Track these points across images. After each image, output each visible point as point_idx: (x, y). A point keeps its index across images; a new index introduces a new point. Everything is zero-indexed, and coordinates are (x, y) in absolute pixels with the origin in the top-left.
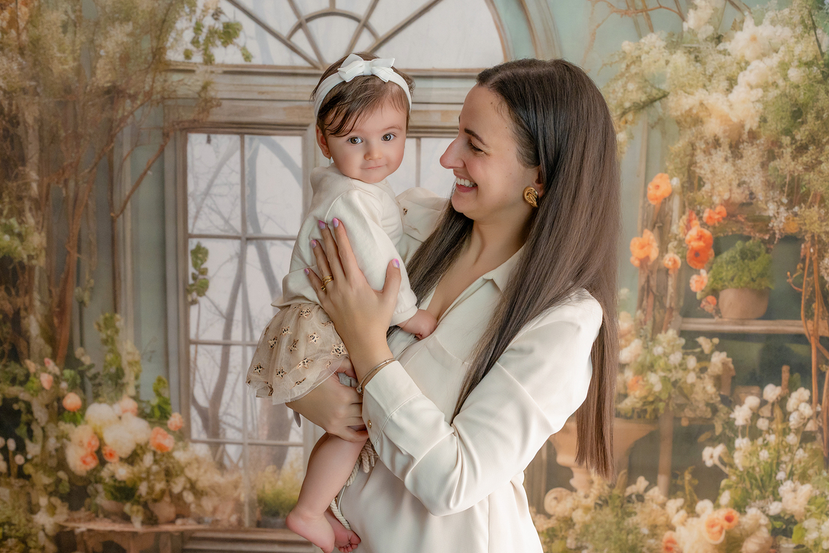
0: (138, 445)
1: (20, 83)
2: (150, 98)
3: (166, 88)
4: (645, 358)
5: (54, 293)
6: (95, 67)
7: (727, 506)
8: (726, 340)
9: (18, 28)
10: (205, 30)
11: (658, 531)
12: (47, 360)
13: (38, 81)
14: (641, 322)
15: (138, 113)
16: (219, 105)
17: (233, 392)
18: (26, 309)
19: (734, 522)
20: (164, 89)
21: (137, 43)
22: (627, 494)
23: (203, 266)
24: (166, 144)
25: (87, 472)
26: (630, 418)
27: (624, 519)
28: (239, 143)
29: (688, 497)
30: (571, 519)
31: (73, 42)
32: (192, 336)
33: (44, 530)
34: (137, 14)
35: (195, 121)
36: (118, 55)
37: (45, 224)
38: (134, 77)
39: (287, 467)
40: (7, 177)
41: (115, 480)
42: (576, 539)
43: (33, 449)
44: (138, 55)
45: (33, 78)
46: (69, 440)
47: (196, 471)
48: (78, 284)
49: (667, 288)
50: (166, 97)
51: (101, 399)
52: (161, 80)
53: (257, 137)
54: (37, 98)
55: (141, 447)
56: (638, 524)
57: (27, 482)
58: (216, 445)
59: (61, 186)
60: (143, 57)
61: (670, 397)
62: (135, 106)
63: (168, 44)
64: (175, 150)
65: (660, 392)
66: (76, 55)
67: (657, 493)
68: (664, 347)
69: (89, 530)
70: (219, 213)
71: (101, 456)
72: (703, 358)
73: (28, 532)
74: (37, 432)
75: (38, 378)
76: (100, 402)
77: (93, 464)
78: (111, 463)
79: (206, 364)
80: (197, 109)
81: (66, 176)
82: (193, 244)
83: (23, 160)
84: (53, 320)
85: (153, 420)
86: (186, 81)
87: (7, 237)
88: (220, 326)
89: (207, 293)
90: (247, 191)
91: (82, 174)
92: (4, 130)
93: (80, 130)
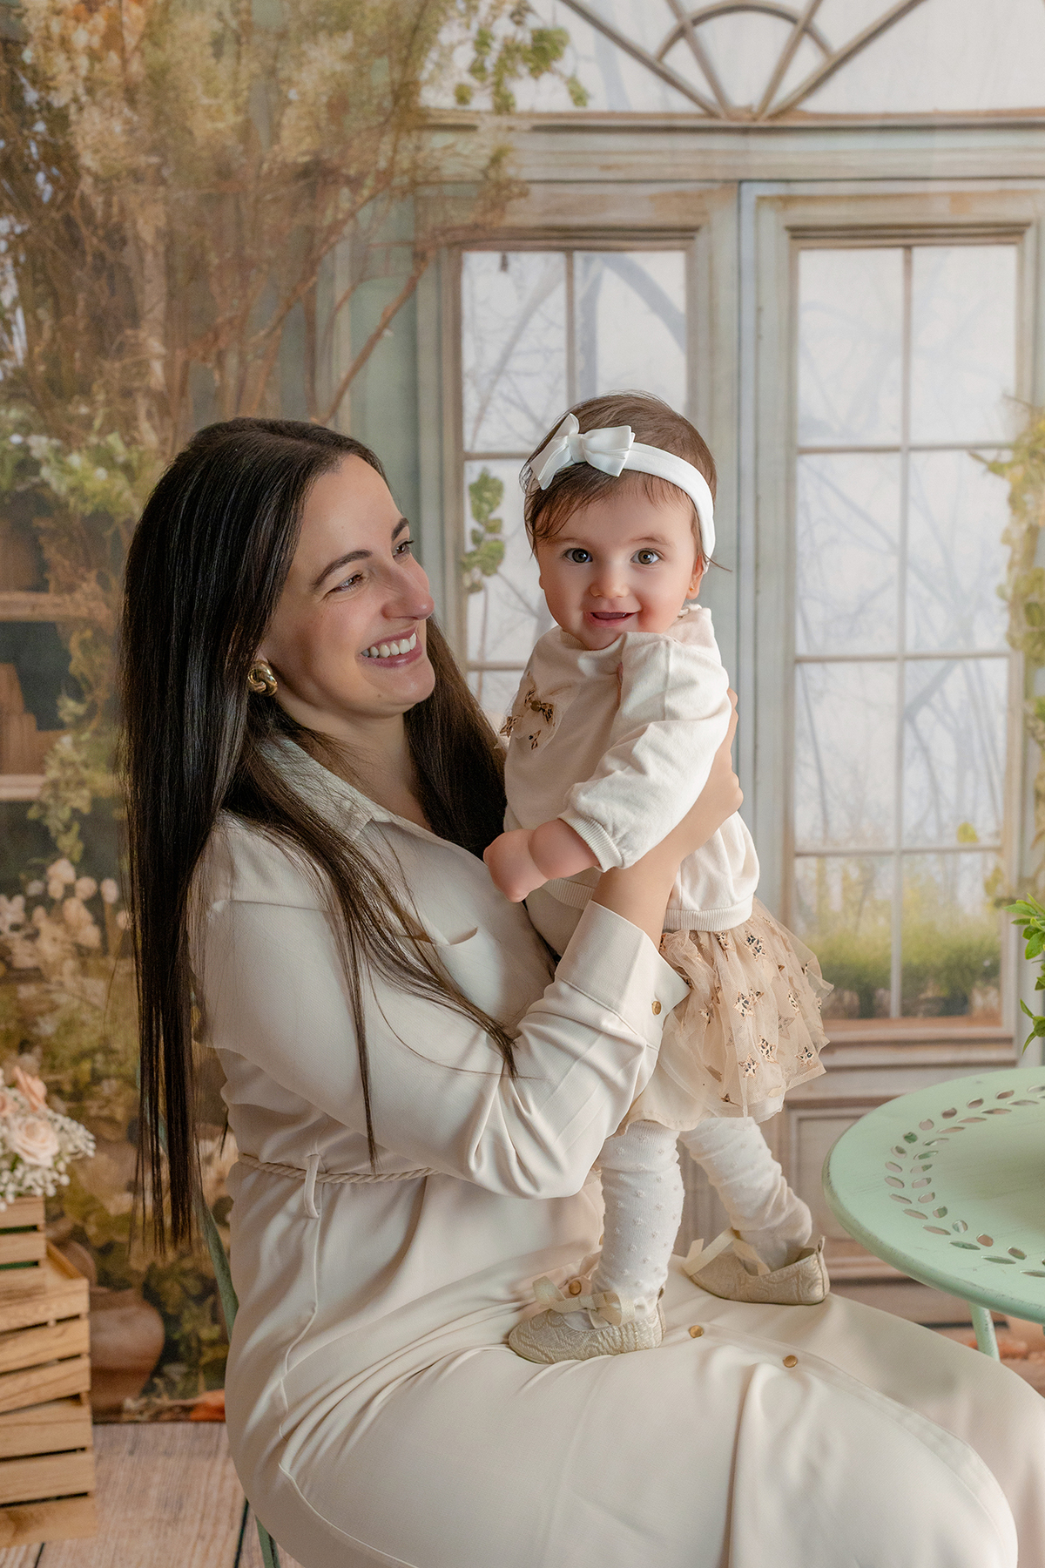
1: (128, 161)
2: (388, 183)
3: (420, 162)
6: (279, 125)
9: (122, 50)
10: (497, 46)
13: (163, 156)
15: (365, 214)
16: (524, 194)
20: (415, 166)
21: (361, 75)
23: (494, 516)
24: (420, 272)
28: (562, 269)
31: (235, 76)
32: (474, 654)
34: (363, 16)
35: (476, 227)
36: (324, 99)
38: (356, 142)
40: (101, 350)
44: (364, 98)
45: (154, 149)
50: (420, 179)
52: (411, 146)
53: (598, 257)
54: (161, 189)
59: (210, 365)
60: (375, 102)
62: (359, 200)
63: (424, 75)
64: (439, 286)
66: (240, 100)
70: (525, 409)
80: (481, 202)
81: (222, 344)
82: (473, 472)
83: (134, 317)
86: (459, 148)
87: (101, 473)
88: (528, 630)
89: (501, 569)
90: (580, 363)
91: (253, 340)
92: (95, 256)
93: (248, 251)
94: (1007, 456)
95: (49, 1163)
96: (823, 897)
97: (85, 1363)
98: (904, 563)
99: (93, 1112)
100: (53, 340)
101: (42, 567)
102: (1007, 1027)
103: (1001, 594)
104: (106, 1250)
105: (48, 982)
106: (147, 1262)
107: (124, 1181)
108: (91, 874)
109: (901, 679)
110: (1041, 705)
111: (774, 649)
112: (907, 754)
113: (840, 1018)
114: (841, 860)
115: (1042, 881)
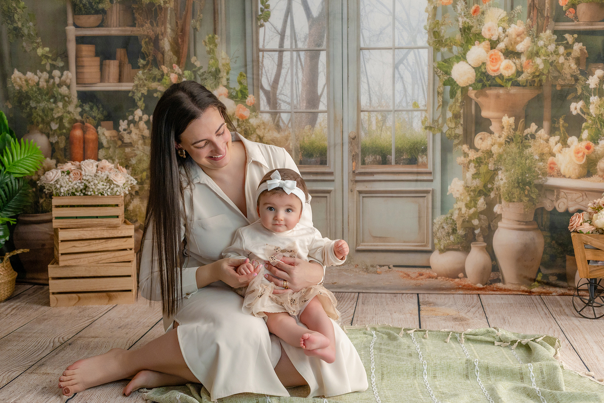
4: (533, 49)
5: (179, 24)
7: (586, 140)
8: (582, 35)
11: (545, 157)
12: (174, 65)
14: (530, 26)
17: (285, 80)
18: (162, 35)
19: (592, 150)
22: (525, 134)
23: (267, 4)
26: (525, 86)
27: (523, 150)
29: (562, 134)
30: (491, 152)
32: (261, 47)
39: (317, 126)
42: (494, 164)
47: (263, 130)
48: (193, 18)
49: (545, 4)
56: (532, 153)
58: (275, 114)
61: (549, 72)
65: (543, 69)
67: (543, 133)
68: (544, 41)
72: (568, 47)
75: (169, 76)
79: (269, 64)
84: (178, 40)
85: (237, 99)
88: (277, 39)
89: (269, 20)
95: (121, 185)
96: (370, 125)
97: (133, 251)
98: (394, 18)
101: (134, 19)
102: (430, 169)
103: (426, 29)
105: (134, 147)
108: (146, 114)
109: (394, 55)
110: (439, 64)
111: (353, 45)
112: (396, 79)
113: (376, 164)
114: (375, 113)
115: (440, 121)
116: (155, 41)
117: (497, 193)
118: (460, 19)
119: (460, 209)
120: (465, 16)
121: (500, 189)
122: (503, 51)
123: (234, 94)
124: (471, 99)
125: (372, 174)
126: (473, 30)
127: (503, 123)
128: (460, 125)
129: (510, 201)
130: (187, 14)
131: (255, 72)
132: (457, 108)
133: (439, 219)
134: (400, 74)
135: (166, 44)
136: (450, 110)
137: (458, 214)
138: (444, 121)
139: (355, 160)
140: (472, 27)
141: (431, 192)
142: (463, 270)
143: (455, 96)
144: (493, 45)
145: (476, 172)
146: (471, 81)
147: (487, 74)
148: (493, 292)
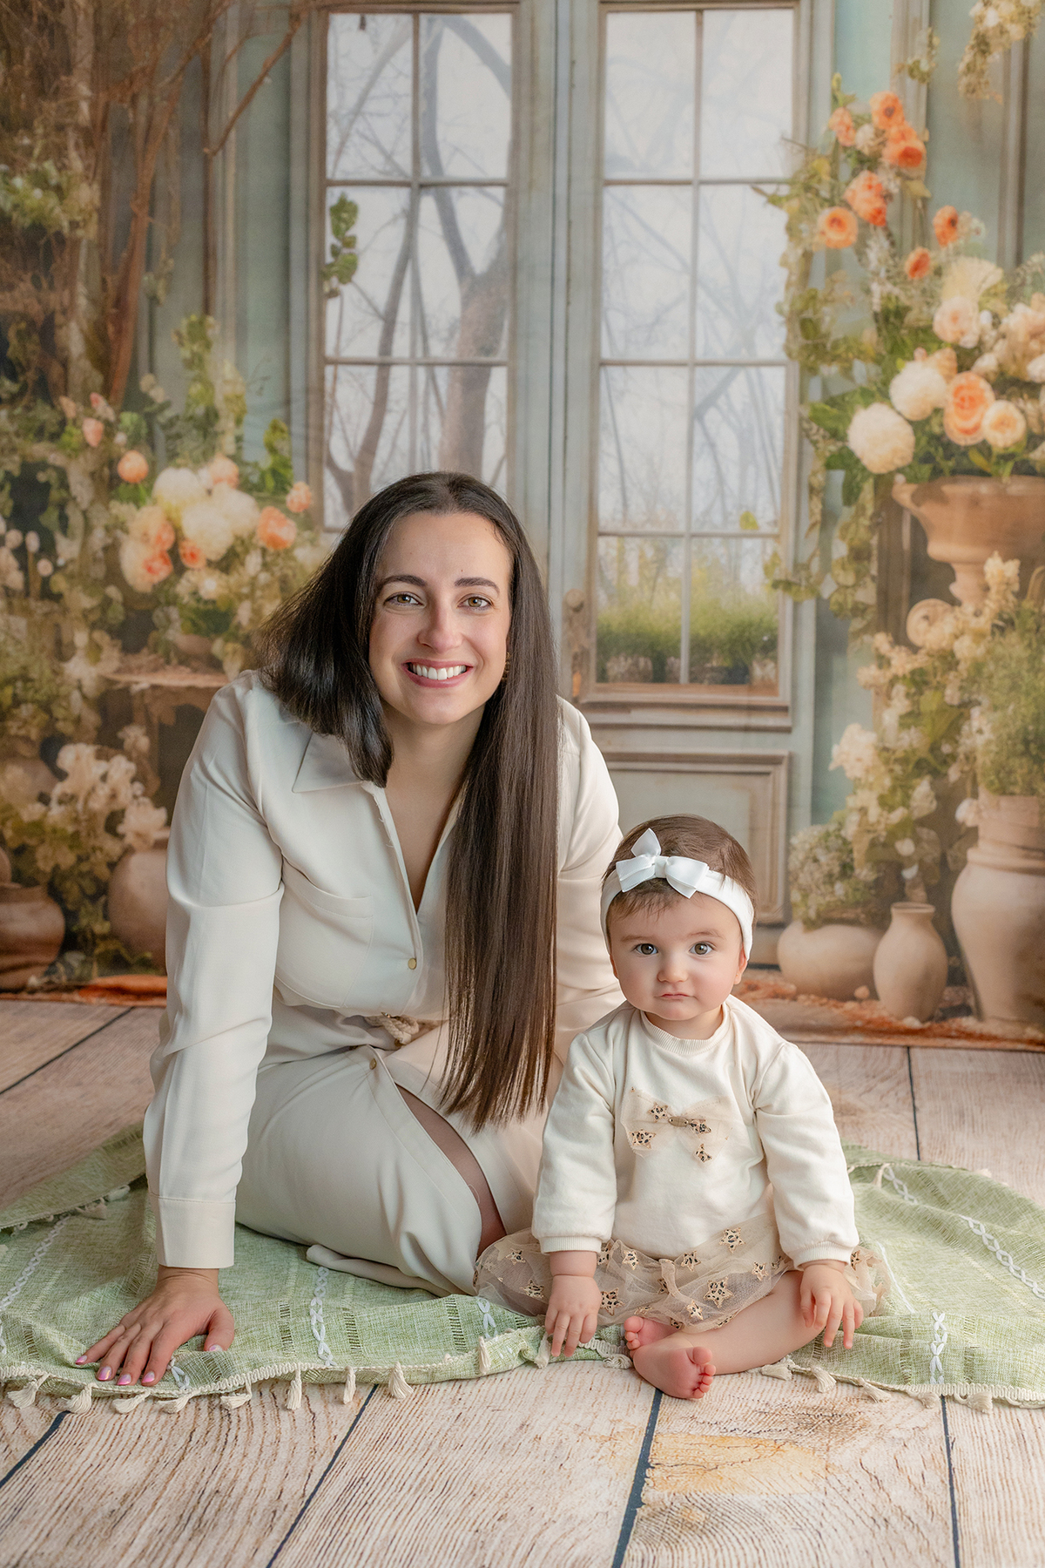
0: (237, 538)
5: (110, 284)
12: (94, 396)
17: (394, 445)
23: (350, 233)
24: (295, 31)
25: (154, 586)
27: (1042, 652)
28: (410, 28)
30: (952, 654)
32: (330, 351)
33: (80, 688)
37: (99, 171)
40: (41, 92)
41: (199, 600)
42: (961, 688)
43: (67, 549)
46: (126, 531)
48: (149, 267)
51: (179, 461)
53: (439, 18)
55: (243, 542)
57: (56, 607)
59: (126, 106)
64: (309, 42)
69: (154, 687)
70: (377, 144)
71: (176, 557)
73: (55, 693)
74: (76, 519)
75: (80, 427)
76: (178, 467)
77: (163, 571)
78: (193, 570)
79: (350, 397)
81: (135, 89)
82: (333, 196)
83: (69, 67)
84: (106, 328)
85: (262, 495)
87: (38, 193)
88: (375, 331)
89: (354, 278)
90: (423, 107)
91: (160, 85)
92: (39, 17)
93: (159, 12)
94: (784, 190)
96: (622, 571)
98: (695, 281)
99: (13, 731)
100: (5, 84)
102: (783, 697)
103: (780, 312)
104: (20, 852)
106: (52, 864)
107: (36, 793)
108: (18, 528)
109: (691, 382)
110: (815, 410)
111: (580, 354)
112: (696, 449)
113: (636, 681)
114: (638, 541)
115: (815, 566)
116: (45, 330)
117: (966, 768)
118: (875, 287)
119: (863, 811)
120: (889, 278)
121: (975, 759)
122: (992, 377)
123: (255, 479)
124: (899, 509)
125: (625, 707)
126: (910, 318)
127: (988, 577)
128: (868, 580)
129: (1003, 790)
130: (131, 256)
131: (312, 420)
132: (862, 531)
133: (806, 835)
134: (706, 434)
135: (74, 339)
136: (843, 538)
137: (860, 825)
138: (826, 567)
139: (580, 666)
140: (907, 309)
141: (785, 762)
142: (867, 978)
143: (856, 498)
144: (965, 359)
145: (909, 709)
146: (902, 458)
147: (945, 440)
148: (948, 1042)
